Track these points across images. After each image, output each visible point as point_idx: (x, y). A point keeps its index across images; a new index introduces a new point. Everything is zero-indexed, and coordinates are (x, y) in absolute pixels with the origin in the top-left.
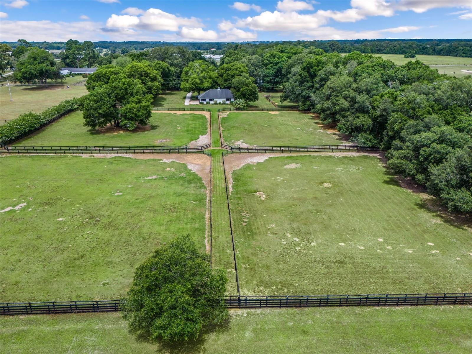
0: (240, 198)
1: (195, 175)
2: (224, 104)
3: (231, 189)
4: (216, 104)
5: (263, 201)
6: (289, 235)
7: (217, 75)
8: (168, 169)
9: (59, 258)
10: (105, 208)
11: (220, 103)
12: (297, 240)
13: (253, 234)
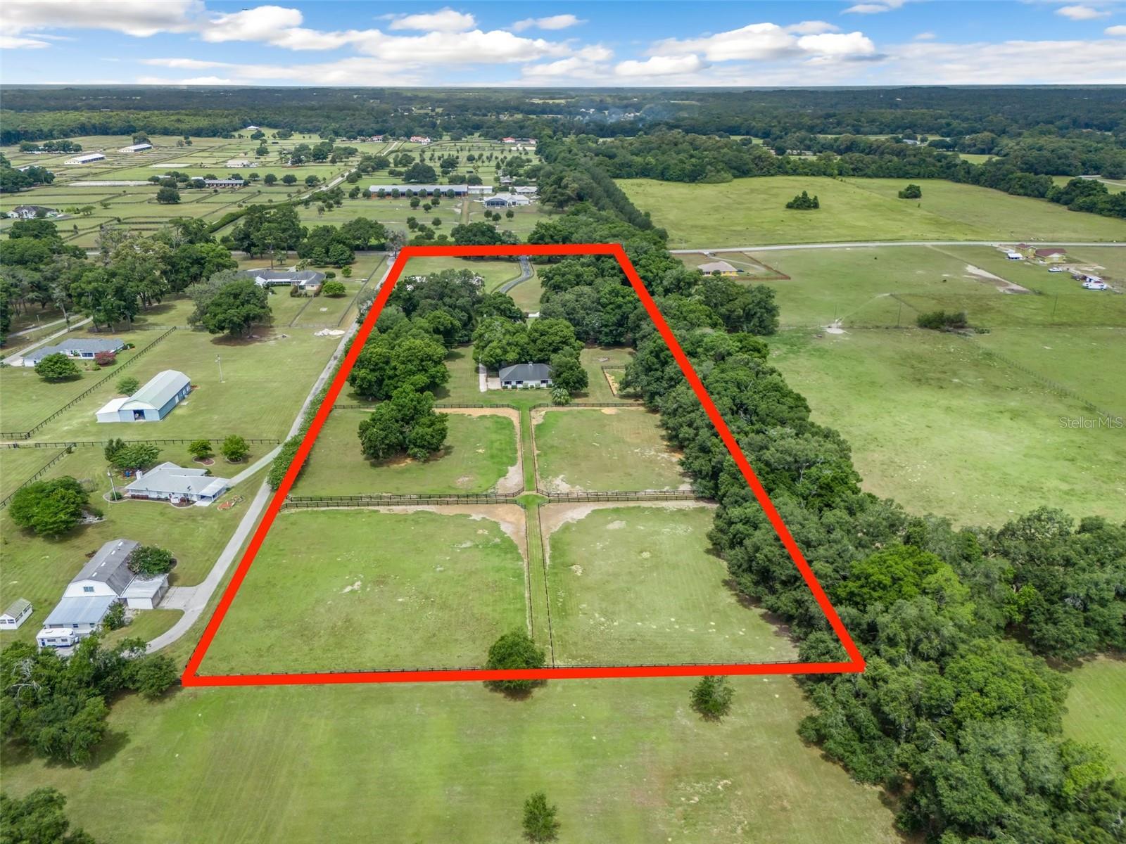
0: (556, 574)
1: (509, 540)
2: (539, 389)
3: (548, 562)
4: (526, 389)
5: (578, 578)
6: (597, 615)
7: (527, 340)
8: (480, 532)
9: (417, 637)
10: (434, 588)
11: (532, 387)
12: (603, 619)
13: (567, 615)
